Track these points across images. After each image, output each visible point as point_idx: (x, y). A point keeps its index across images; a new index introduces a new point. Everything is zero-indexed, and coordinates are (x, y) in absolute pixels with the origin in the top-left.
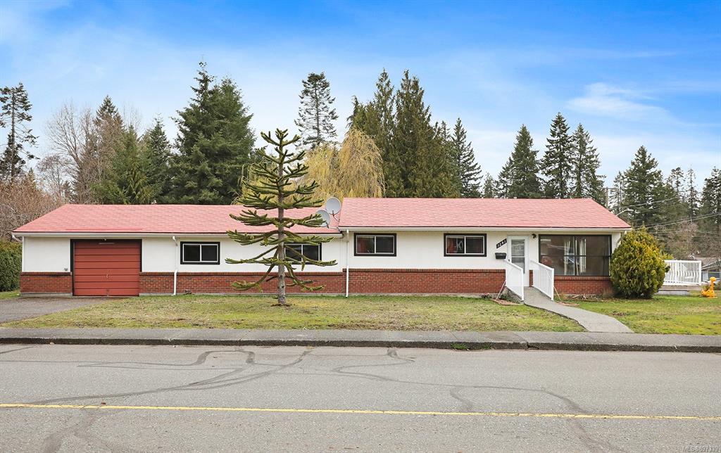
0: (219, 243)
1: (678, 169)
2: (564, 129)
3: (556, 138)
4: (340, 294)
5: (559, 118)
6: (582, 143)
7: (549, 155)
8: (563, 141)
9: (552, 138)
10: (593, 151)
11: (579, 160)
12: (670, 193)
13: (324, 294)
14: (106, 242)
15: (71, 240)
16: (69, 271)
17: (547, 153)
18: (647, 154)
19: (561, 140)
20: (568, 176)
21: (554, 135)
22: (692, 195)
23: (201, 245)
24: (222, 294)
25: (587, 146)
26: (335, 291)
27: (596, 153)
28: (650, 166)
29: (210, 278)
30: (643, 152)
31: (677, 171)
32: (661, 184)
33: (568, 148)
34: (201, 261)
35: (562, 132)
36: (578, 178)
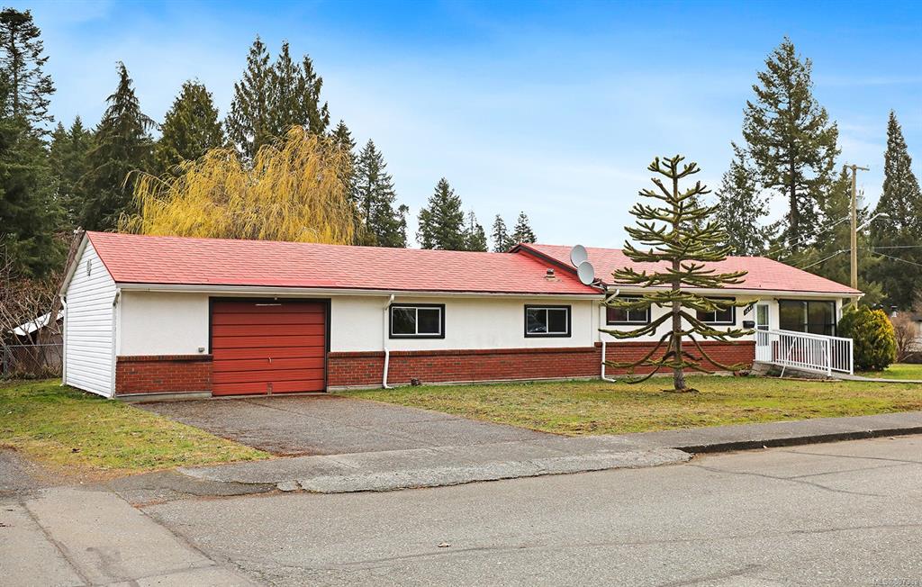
0: (443, 307)
4: (594, 377)
13: (576, 378)
14: (276, 302)
15: (210, 298)
16: (206, 352)
23: (417, 309)
24: (450, 383)
26: (588, 373)
29: (432, 359)
34: (417, 334)
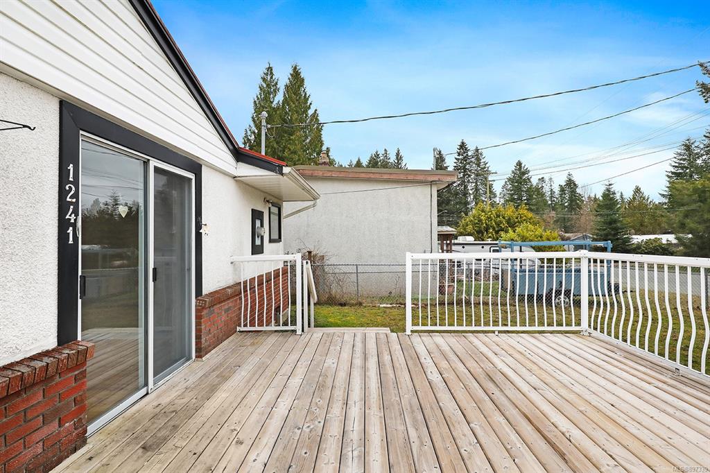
1: (543, 178)
2: (467, 150)
3: (461, 157)
5: (463, 143)
6: (478, 159)
7: (456, 168)
8: (465, 158)
9: (458, 157)
10: (485, 165)
11: (476, 170)
12: (539, 191)
17: (455, 167)
18: (523, 165)
19: (464, 158)
20: (469, 181)
21: (459, 155)
22: (551, 194)
25: (482, 161)
27: (487, 166)
28: (524, 173)
30: (519, 164)
31: (542, 180)
32: (532, 185)
33: (469, 163)
35: (464, 152)
36: (476, 183)
